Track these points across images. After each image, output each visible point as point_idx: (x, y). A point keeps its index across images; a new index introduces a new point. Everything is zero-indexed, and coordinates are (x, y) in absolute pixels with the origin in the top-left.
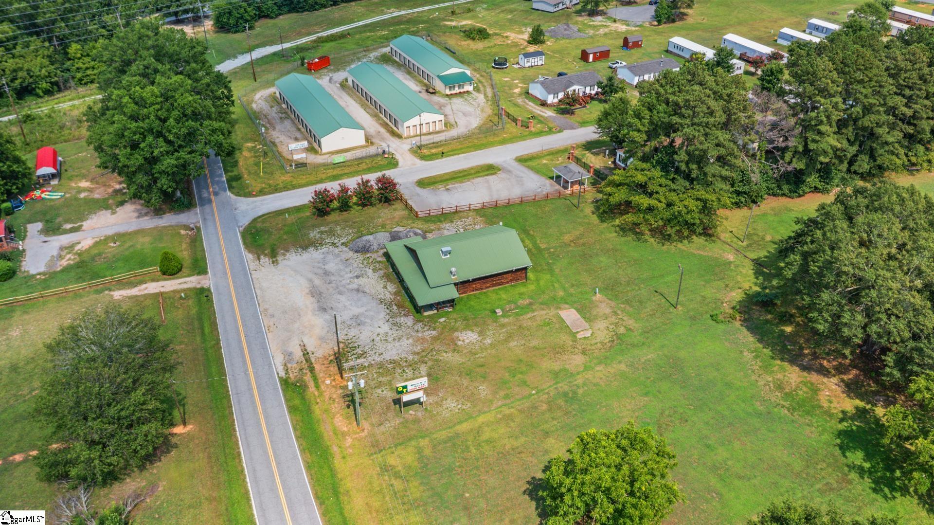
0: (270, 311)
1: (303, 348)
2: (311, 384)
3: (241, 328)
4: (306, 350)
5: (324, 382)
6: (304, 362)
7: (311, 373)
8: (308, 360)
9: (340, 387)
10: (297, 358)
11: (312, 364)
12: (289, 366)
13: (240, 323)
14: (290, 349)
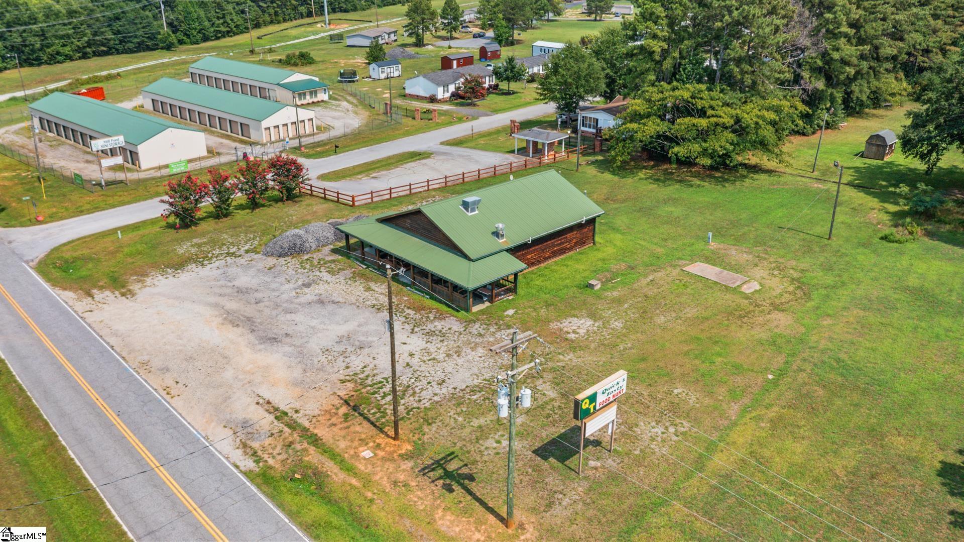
0: (156, 363)
1: (266, 406)
2: (330, 467)
3: (100, 402)
4: (277, 409)
5: (356, 455)
6: (286, 429)
7: (316, 446)
8: (293, 426)
9: (401, 456)
10: (267, 428)
11: (306, 430)
12: (256, 445)
13: (93, 395)
14: (240, 416)
